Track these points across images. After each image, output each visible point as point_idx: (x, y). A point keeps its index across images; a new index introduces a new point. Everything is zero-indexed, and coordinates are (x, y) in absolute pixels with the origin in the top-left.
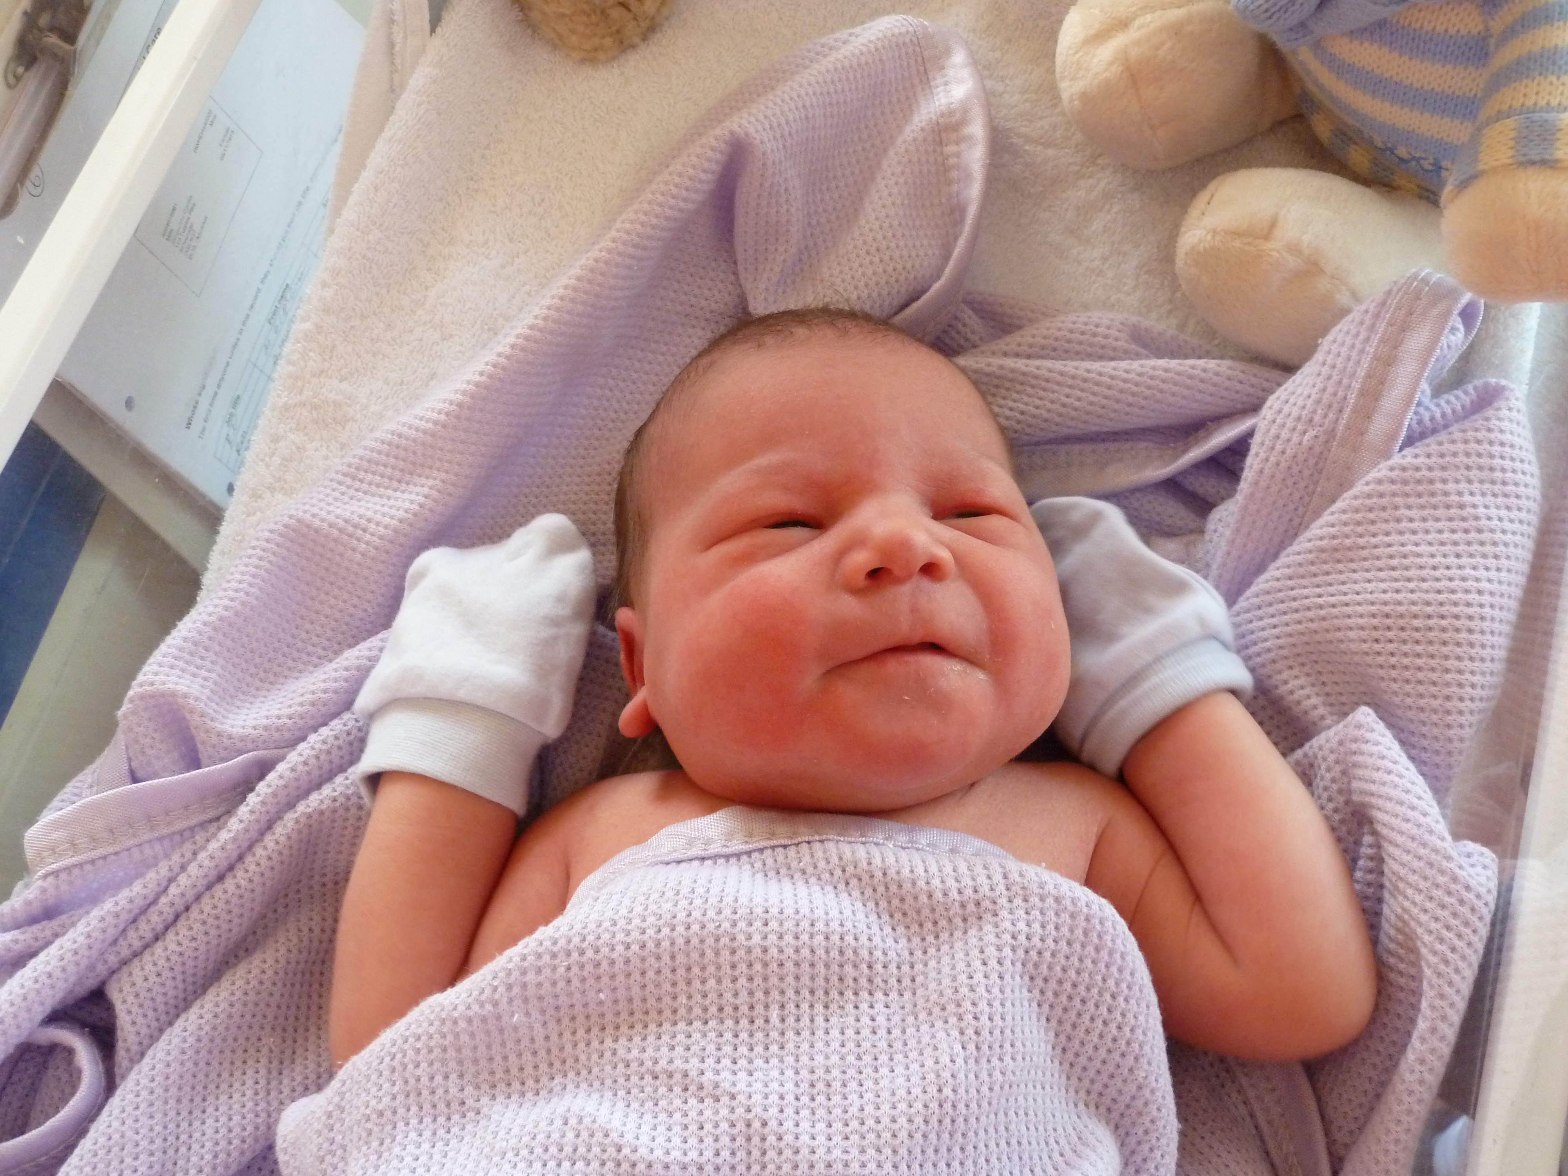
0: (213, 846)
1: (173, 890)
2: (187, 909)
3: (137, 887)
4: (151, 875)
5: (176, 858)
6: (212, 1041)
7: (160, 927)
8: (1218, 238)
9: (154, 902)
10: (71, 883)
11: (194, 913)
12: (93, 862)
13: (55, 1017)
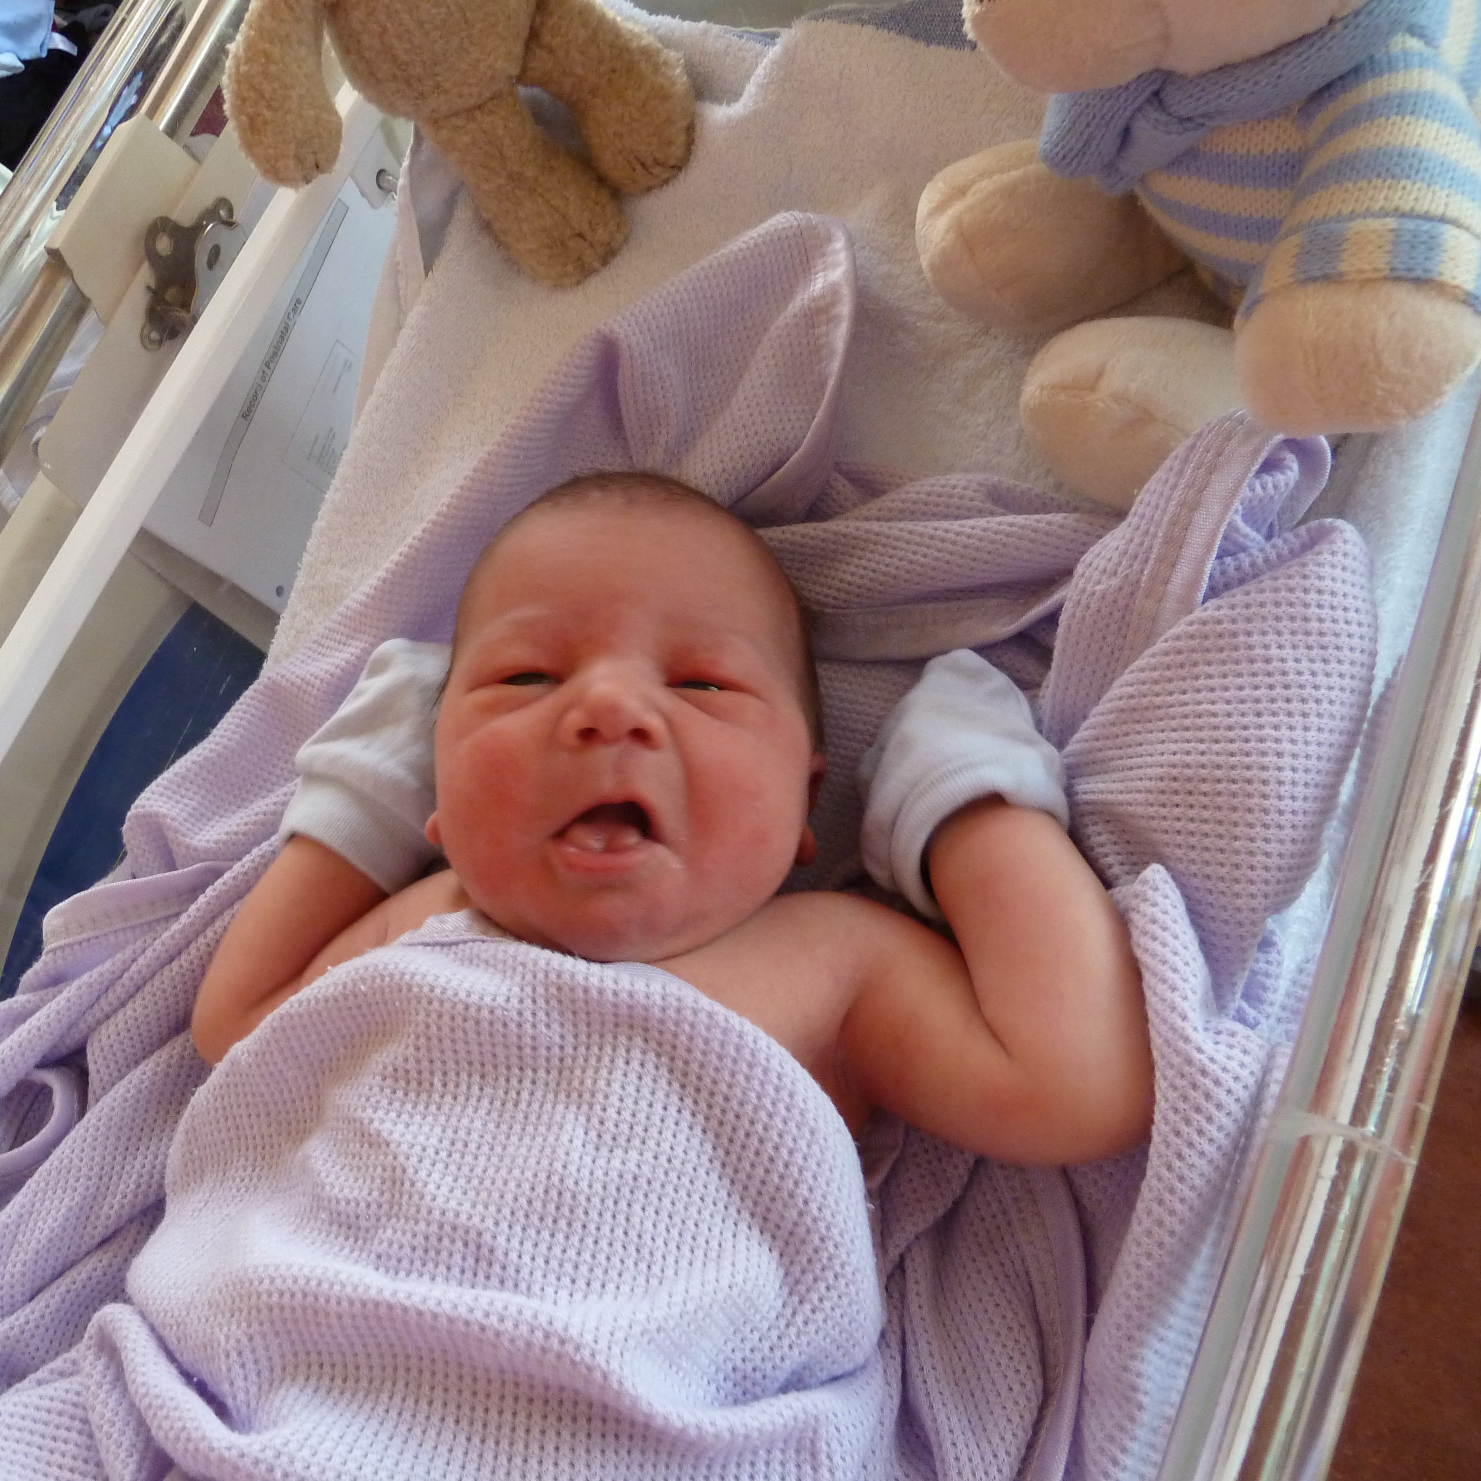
0: (166, 935)
1: (134, 968)
2: (145, 983)
3: (108, 965)
4: (119, 956)
5: (139, 943)
6: (151, 1093)
7: (123, 996)
8: (1045, 393)
9: (121, 977)
10: (64, 959)
11: (147, 988)
12: (80, 943)
13: (44, 1064)
